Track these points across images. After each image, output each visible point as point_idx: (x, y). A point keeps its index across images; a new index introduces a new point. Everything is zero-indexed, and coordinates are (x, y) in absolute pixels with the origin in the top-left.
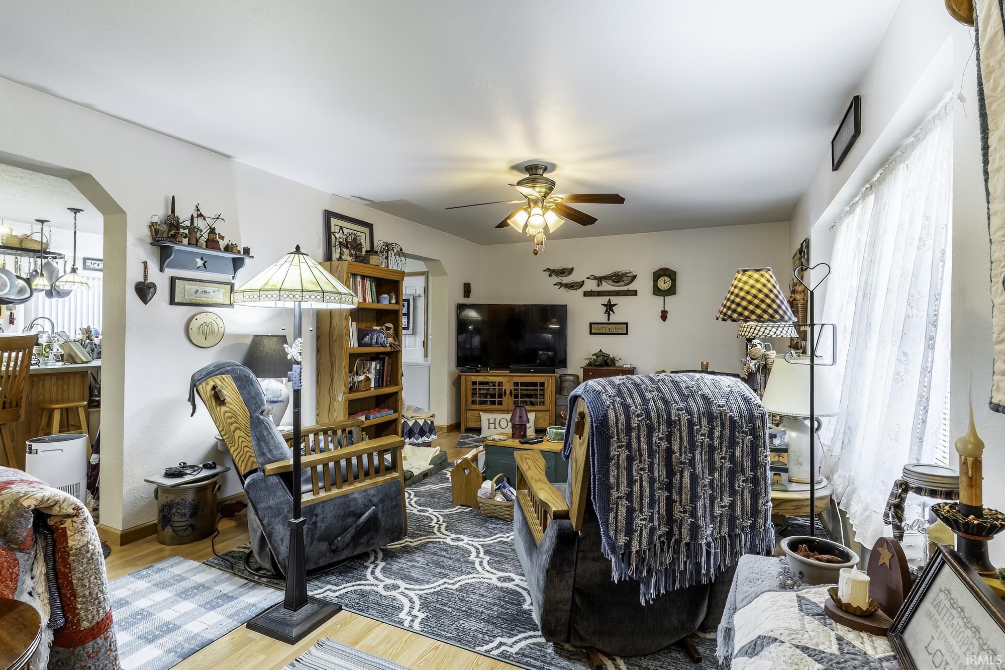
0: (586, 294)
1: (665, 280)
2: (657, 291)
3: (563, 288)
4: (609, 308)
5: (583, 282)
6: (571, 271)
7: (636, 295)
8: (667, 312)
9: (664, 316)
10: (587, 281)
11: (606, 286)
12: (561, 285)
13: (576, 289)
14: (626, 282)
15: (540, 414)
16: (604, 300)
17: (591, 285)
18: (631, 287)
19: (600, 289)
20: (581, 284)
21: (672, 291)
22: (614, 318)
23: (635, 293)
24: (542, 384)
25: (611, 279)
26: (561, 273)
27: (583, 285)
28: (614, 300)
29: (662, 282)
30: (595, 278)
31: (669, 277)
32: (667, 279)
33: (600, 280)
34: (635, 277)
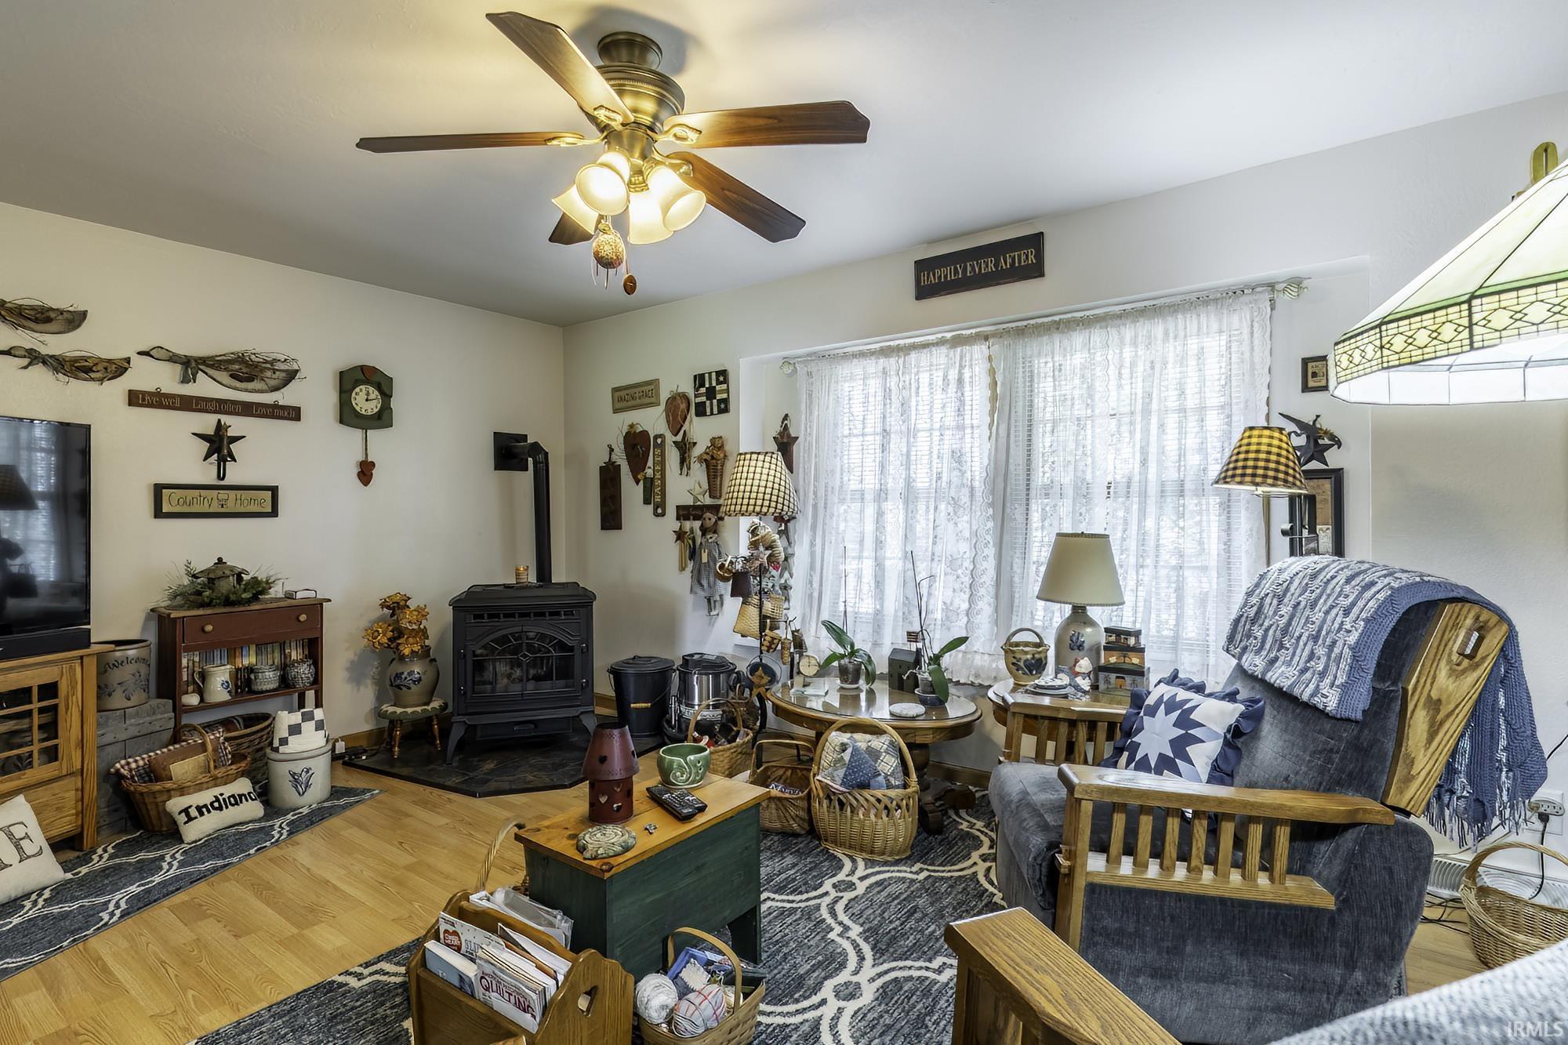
0: (136, 399)
1: (368, 394)
2: (348, 416)
3: (39, 371)
4: (219, 446)
5: (128, 360)
6: (75, 320)
7: (298, 418)
8: (373, 464)
9: (365, 472)
10: (136, 360)
11: (205, 386)
12: (34, 357)
13: (101, 380)
14: (272, 383)
15: (44, 795)
16: (207, 422)
17: (164, 378)
18: (285, 397)
19: (189, 390)
20: (117, 369)
21: (382, 419)
22: (235, 474)
23: (293, 414)
24: (49, 690)
25: (226, 369)
26: (36, 321)
27: (121, 374)
28: (236, 425)
29: (363, 395)
30: (173, 358)
31: (379, 388)
32: (374, 393)
33: (191, 366)
34: (291, 375)
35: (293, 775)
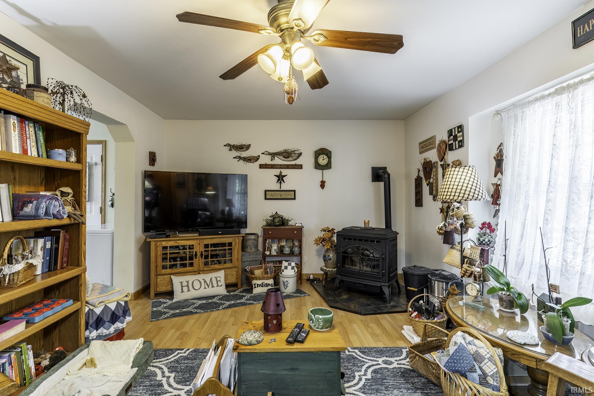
0: (262, 166)
1: (323, 158)
2: (318, 166)
3: (241, 161)
4: (280, 178)
5: (259, 156)
6: (248, 147)
7: (302, 168)
8: (325, 182)
9: (323, 185)
10: (262, 156)
12: (240, 158)
13: (253, 162)
14: (294, 158)
15: (229, 271)
16: (277, 172)
17: (265, 160)
18: (298, 162)
19: (273, 163)
20: (257, 159)
21: (328, 166)
22: (284, 187)
23: (300, 167)
24: (230, 244)
25: (282, 155)
26: (240, 148)
27: (258, 160)
28: (284, 172)
29: (322, 158)
30: (270, 154)
31: (327, 155)
32: (325, 157)
33: (273, 155)
34: (300, 154)
35: (283, 282)
